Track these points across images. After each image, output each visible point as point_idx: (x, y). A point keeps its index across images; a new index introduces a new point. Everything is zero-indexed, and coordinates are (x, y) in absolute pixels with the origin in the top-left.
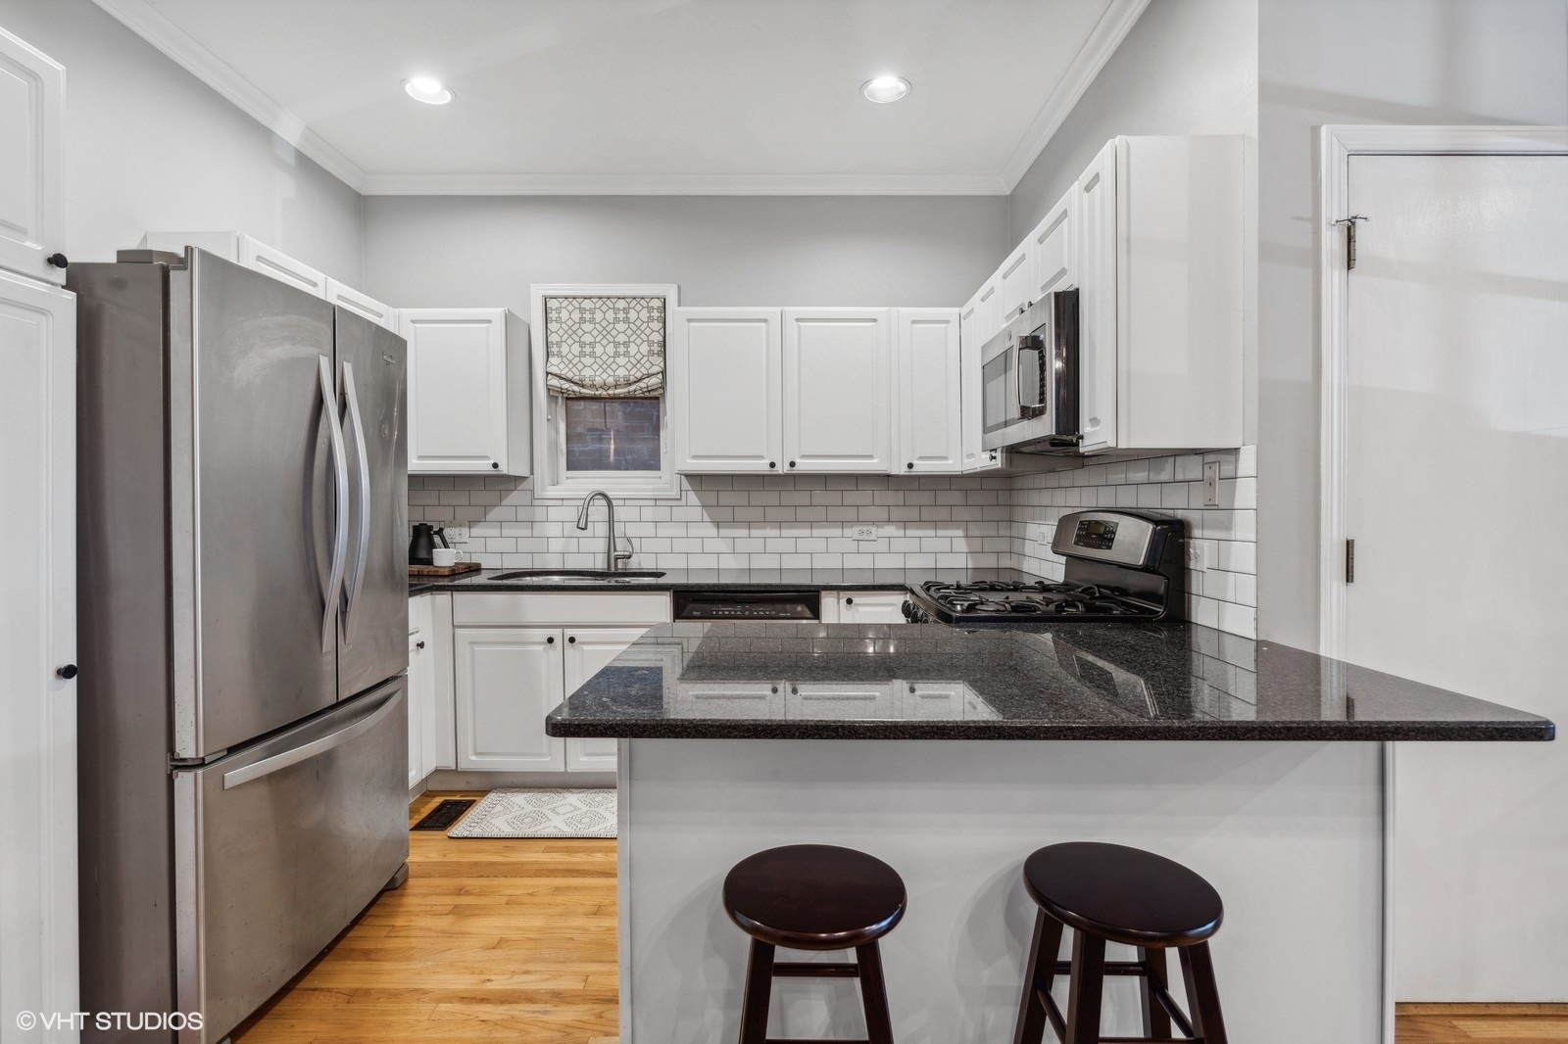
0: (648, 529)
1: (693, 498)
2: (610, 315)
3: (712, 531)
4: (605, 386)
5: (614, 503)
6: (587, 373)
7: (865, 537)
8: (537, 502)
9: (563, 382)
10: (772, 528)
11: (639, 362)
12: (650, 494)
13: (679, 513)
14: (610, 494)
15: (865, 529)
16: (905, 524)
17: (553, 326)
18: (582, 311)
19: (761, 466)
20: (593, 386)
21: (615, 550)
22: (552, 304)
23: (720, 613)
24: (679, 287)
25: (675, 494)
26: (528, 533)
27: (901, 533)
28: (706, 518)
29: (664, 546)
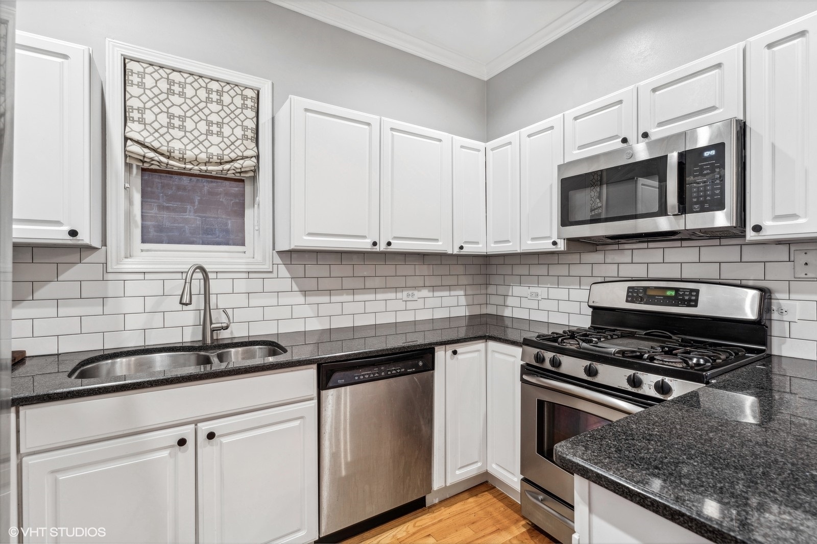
0: (242, 300)
1: (283, 271)
2: (202, 94)
3: (300, 299)
4: (195, 161)
5: (211, 276)
6: (176, 145)
7: (410, 298)
8: (110, 277)
9: (146, 150)
10: (348, 294)
11: (233, 143)
12: (244, 268)
13: (270, 285)
14: (208, 268)
15: (410, 292)
16: (433, 288)
17: (133, 90)
18: (171, 82)
19: (364, 245)
20: (182, 160)
21: (211, 323)
22: (130, 65)
24: (273, 84)
25: (267, 267)
26: (99, 310)
28: (295, 288)
29: (256, 314)
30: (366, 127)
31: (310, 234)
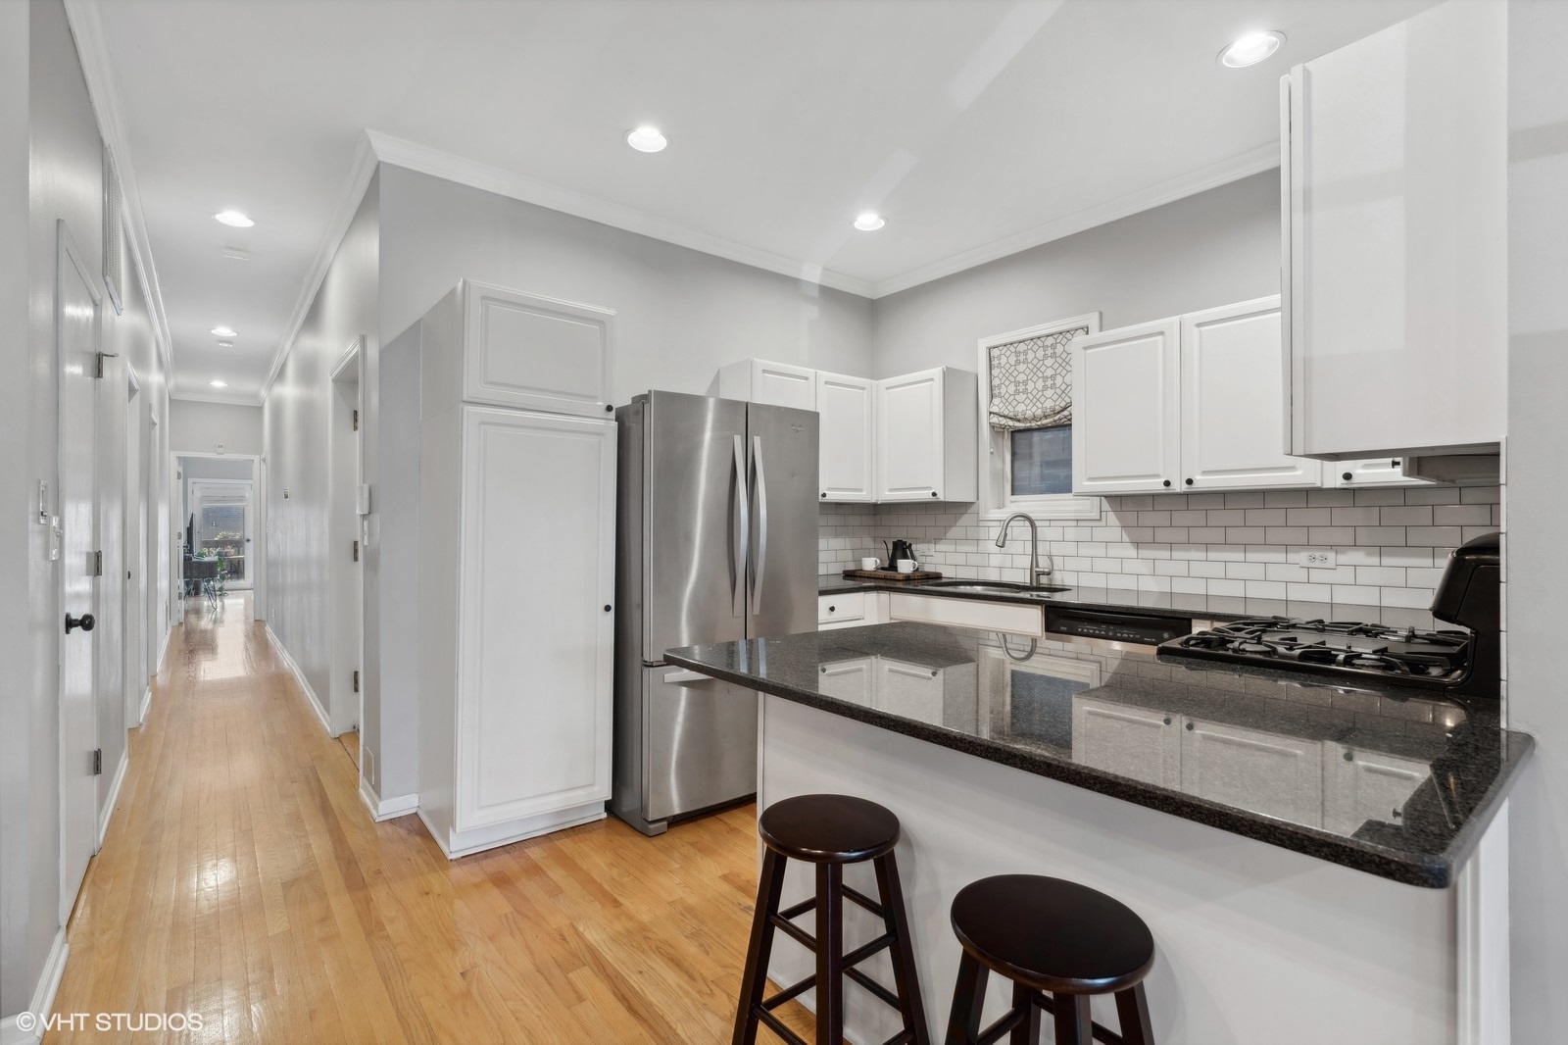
0: (1070, 549)
1: (1112, 518)
2: (1040, 354)
3: (1131, 552)
4: (1034, 419)
5: (1037, 524)
6: (1021, 408)
7: (1317, 564)
8: (982, 524)
9: (1000, 419)
11: (1063, 392)
12: (1072, 516)
13: (1100, 534)
14: (1033, 516)
15: (1317, 554)
16: (1381, 549)
17: (995, 372)
18: (1017, 354)
19: (1155, 485)
20: (1025, 419)
21: (1037, 566)
22: (995, 353)
23: (1085, 631)
24: (1101, 314)
25: (1095, 515)
26: (973, 549)
27: (1375, 560)
28: (1126, 538)
29: (1085, 564)
30: (1160, 337)
31: (1091, 479)
